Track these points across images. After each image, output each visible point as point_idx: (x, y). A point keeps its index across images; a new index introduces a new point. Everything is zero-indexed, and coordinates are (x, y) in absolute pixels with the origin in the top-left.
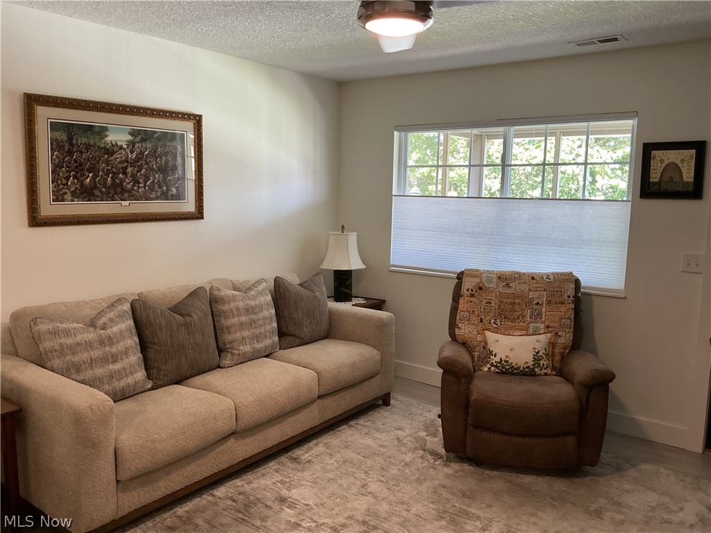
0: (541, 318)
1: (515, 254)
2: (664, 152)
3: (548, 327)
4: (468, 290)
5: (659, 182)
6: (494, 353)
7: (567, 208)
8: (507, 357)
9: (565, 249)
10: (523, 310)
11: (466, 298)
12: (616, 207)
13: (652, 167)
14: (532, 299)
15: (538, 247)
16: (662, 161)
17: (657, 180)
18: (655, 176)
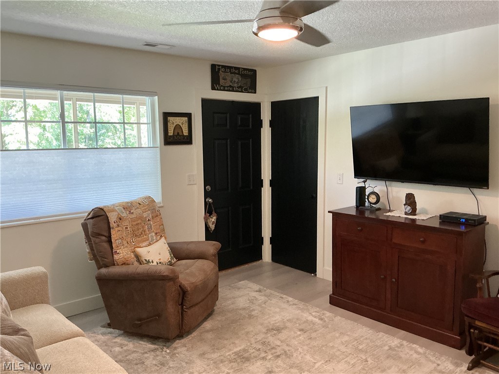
0: (152, 229)
1: (88, 192)
2: (174, 118)
3: (156, 234)
4: (115, 223)
5: (173, 136)
6: (151, 261)
7: (121, 154)
8: (160, 259)
9: (123, 182)
10: (143, 227)
11: (116, 229)
12: (149, 152)
13: (169, 127)
14: (146, 218)
15: (105, 184)
16: (173, 123)
17: (172, 134)
18: (171, 133)
